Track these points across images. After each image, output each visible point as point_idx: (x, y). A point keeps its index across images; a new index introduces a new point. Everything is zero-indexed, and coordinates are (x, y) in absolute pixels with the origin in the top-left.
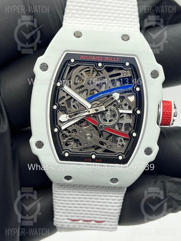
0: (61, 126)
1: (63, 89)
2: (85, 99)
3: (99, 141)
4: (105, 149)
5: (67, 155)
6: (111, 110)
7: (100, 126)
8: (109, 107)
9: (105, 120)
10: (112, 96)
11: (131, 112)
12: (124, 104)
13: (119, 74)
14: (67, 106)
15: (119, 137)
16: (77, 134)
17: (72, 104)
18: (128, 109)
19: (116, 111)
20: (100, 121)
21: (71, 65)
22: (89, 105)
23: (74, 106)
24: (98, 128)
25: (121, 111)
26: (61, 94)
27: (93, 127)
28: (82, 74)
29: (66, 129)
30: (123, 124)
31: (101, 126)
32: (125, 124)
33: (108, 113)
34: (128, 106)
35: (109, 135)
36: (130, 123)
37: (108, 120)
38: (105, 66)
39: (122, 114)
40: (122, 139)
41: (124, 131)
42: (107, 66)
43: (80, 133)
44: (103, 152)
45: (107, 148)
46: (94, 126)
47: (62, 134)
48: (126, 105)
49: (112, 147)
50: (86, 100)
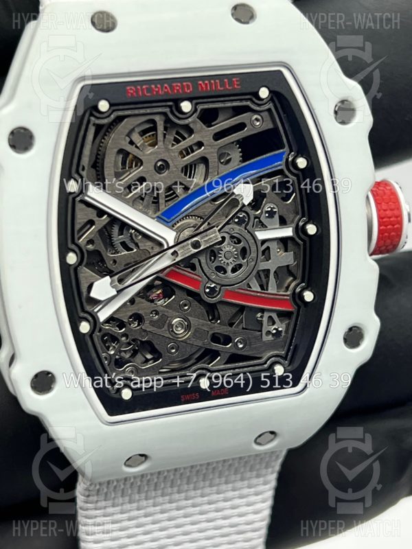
0: (96, 310)
1: (87, 198)
2: (153, 218)
3: (211, 333)
4: (229, 354)
5: (127, 394)
6: (232, 237)
7: (208, 290)
8: (227, 228)
9: (221, 269)
10: (233, 197)
11: (288, 232)
12: (267, 212)
13: (241, 126)
14: (102, 248)
15: (263, 311)
16: (146, 326)
17: (117, 238)
18: (278, 226)
19: (248, 237)
20: (205, 275)
21: (98, 122)
22: (168, 235)
23: (124, 245)
24: (205, 298)
25: (261, 235)
26: (82, 215)
27: (188, 295)
28: (132, 143)
29: (110, 320)
30: (269, 270)
31: (212, 290)
32: (275, 272)
33: (227, 247)
34: (277, 216)
35: (234, 310)
36: (288, 266)
37: (229, 269)
38: (200, 107)
39: (264, 242)
40: (274, 316)
41: (275, 292)
42: (206, 106)
43: (153, 323)
44: (225, 363)
45: (234, 351)
46: (190, 293)
47: (102, 333)
48: (271, 214)
49: (248, 342)
50: (160, 219)
